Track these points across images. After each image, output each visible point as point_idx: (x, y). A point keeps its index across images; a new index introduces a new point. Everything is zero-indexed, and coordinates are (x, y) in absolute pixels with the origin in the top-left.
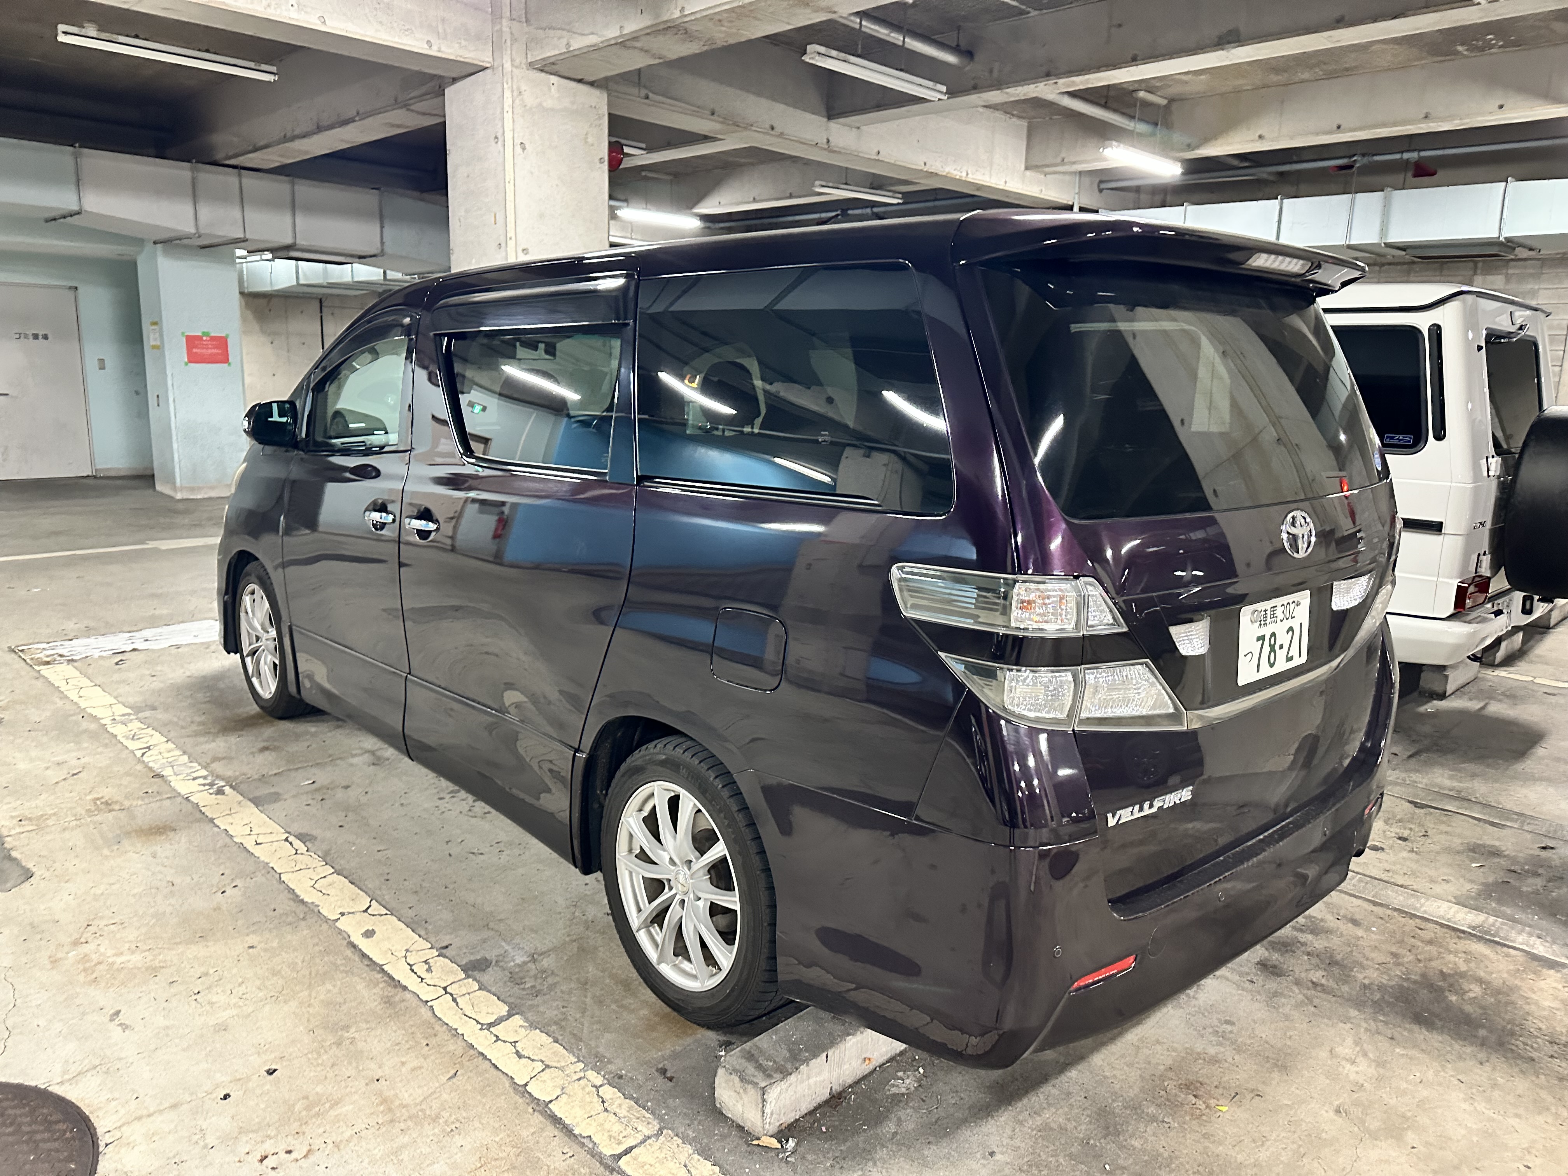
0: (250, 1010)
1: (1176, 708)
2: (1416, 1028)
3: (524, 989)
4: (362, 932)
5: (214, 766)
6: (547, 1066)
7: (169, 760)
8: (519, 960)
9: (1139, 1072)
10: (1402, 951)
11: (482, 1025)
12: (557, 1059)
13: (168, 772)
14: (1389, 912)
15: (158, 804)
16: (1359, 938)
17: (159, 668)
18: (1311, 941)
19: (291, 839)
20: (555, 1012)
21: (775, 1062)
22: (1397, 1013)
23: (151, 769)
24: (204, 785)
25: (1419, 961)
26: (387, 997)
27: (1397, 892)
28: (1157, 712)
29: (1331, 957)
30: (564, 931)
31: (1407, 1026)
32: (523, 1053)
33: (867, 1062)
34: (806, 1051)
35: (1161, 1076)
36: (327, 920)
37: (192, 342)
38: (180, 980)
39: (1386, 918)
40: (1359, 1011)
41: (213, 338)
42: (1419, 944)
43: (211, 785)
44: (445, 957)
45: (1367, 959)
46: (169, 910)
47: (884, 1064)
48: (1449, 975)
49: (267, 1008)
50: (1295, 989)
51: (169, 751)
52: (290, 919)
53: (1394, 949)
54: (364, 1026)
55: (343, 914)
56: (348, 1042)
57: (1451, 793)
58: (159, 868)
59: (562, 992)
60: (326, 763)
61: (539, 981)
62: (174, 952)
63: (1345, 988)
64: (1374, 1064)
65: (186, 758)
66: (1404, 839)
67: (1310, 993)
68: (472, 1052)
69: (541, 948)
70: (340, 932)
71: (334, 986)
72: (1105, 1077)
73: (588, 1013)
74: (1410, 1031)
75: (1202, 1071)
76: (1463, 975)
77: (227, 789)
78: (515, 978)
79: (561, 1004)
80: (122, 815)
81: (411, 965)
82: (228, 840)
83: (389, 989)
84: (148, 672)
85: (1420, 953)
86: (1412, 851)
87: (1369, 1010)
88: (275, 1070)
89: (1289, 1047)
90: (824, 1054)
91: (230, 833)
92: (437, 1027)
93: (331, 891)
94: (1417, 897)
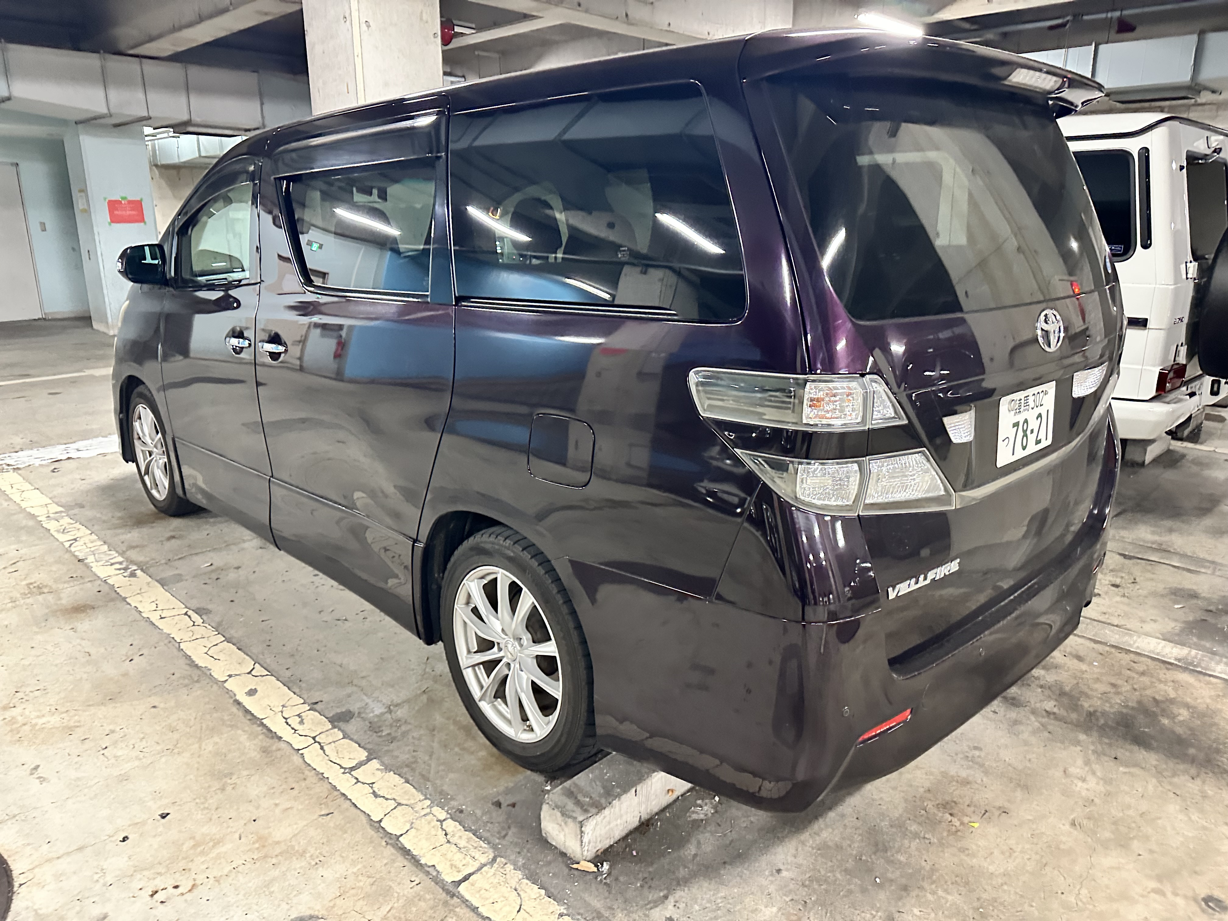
0: (149, 762)
1: (946, 490)
2: (1136, 748)
3: (380, 736)
4: (247, 690)
5: (130, 553)
6: (399, 804)
7: (92, 549)
8: (377, 712)
9: (902, 794)
10: (1120, 682)
11: (345, 768)
12: (407, 797)
13: (90, 559)
14: (1107, 648)
15: (81, 586)
16: (1083, 672)
17: (88, 472)
18: (1044, 676)
19: (190, 613)
20: (407, 756)
21: (591, 797)
22: (1119, 736)
23: (77, 557)
24: (120, 569)
25: (1135, 690)
26: (264, 747)
27: (1112, 631)
28: (930, 495)
29: (1061, 689)
30: (416, 685)
31: (1128, 747)
32: (379, 793)
33: (670, 793)
34: (618, 787)
35: (921, 797)
36: (216, 681)
37: (113, 205)
38: (91, 737)
39: (1106, 654)
40: (1087, 735)
41: (130, 202)
42: (1134, 675)
43: (125, 569)
44: (315, 710)
45: (1092, 690)
46: (85, 676)
47: (685, 793)
48: (1161, 701)
49: (163, 759)
50: (1033, 718)
51: (92, 542)
52: (186, 681)
53: (1113, 681)
54: (245, 773)
55: (230, 676)
56: (231, 787)
57: (1155, 546)
58: (78, 641)
59: (413, 738)
60: (221, 549)
61: (394, 729)
62: (87, 713)
63: (1074, 716)
64: (1101, 782)
65: (105, 548)
66: (1116, 586)
67: (1044, 720)
68: (336, 793)
69: (397, 700)
70: (228, 691)
71: (221, 739)
72: (873, 800)
73: (434, 756)
74: (1131, 751)
75: (954, 792)
76: (1173, 701)
77: (139, 572)
78: (374, 727)
79: (411, 748)
80: (49, 597)
81: (286, 719)
82: (137, 615)
83: (268, 740)
84: (78, 477)
85: (1136, 684)
86: (1124, 596)
87: (1095, 734)
88: (168, 814)
89: (1029, 769)
90: (634, 790)
91: (140, 609)
92: (307, 772)
93: (221, 656)
94: (1130, 635)
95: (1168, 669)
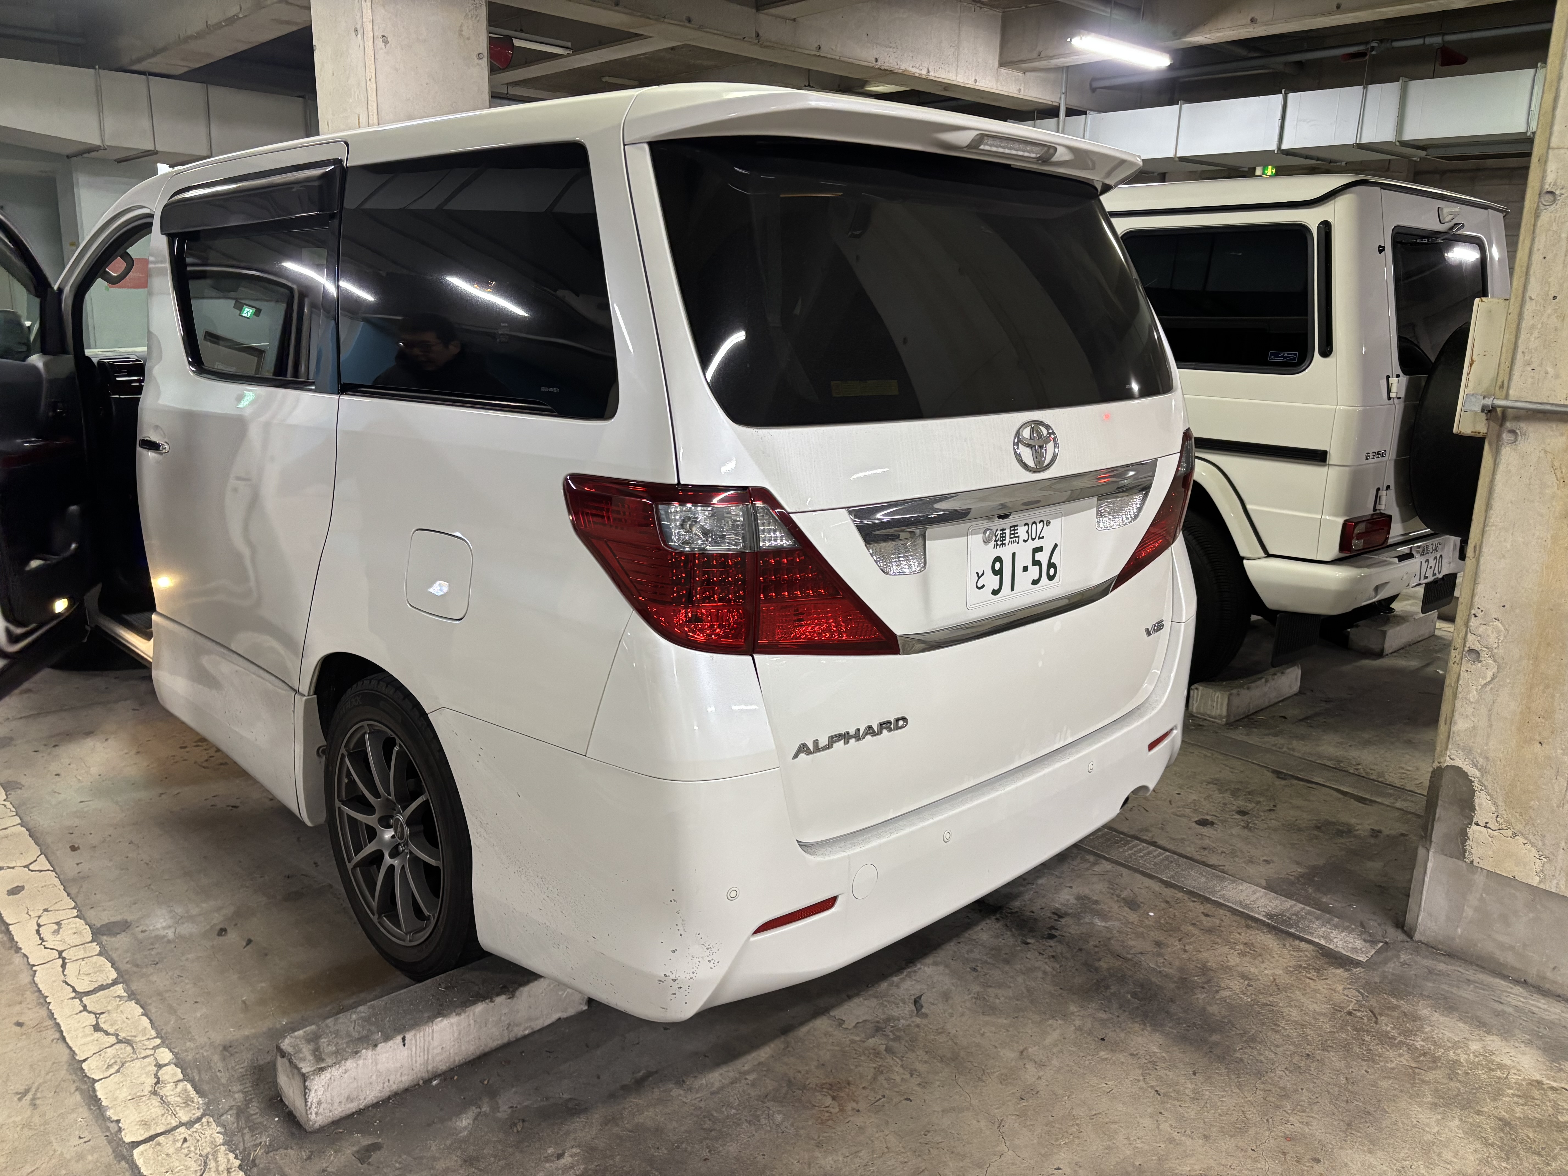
2: (1139, 1027)
3: (146, 956)
4: (10, 888)
6: (120, 1041)
8: (161, 924)
10: (1168, 940)
11: (78, 993)
12: (135, 1033)
14: (1180, 895)
16: (1127, 924)
25: (1185, 951)
27: (1201, 873)
29: (1083, 944)
31: (1129, 1025)
32: (102, 1026)
35: (806, 1074)
39: (1173, 902)
40: (1082, 1006)
42: (1196, 932)
44: (82, 918)
45: (1125, 947)
50: (1020, 979)
53: (1161, 938)
57: (1329, 763)
59: (184, 961)
61: (169, 947)
63: (1080, 980)
66: (1243, 813)
68: (49, 1022)
69: (193, 911)
73: (201, 984)
74: (1129, 1031)
75: (856, 1069)
76: (1228, 970)
78: (145, 944)
79: (177, 972)
81: (38, 927)
83: (3, 951)
85: (1190, 944)
86: (1247, 827)
87: (1094, 1005)
90: (401, 1037)
92: (28, 994)
94: (1222, 879)
95: (1248, 927)
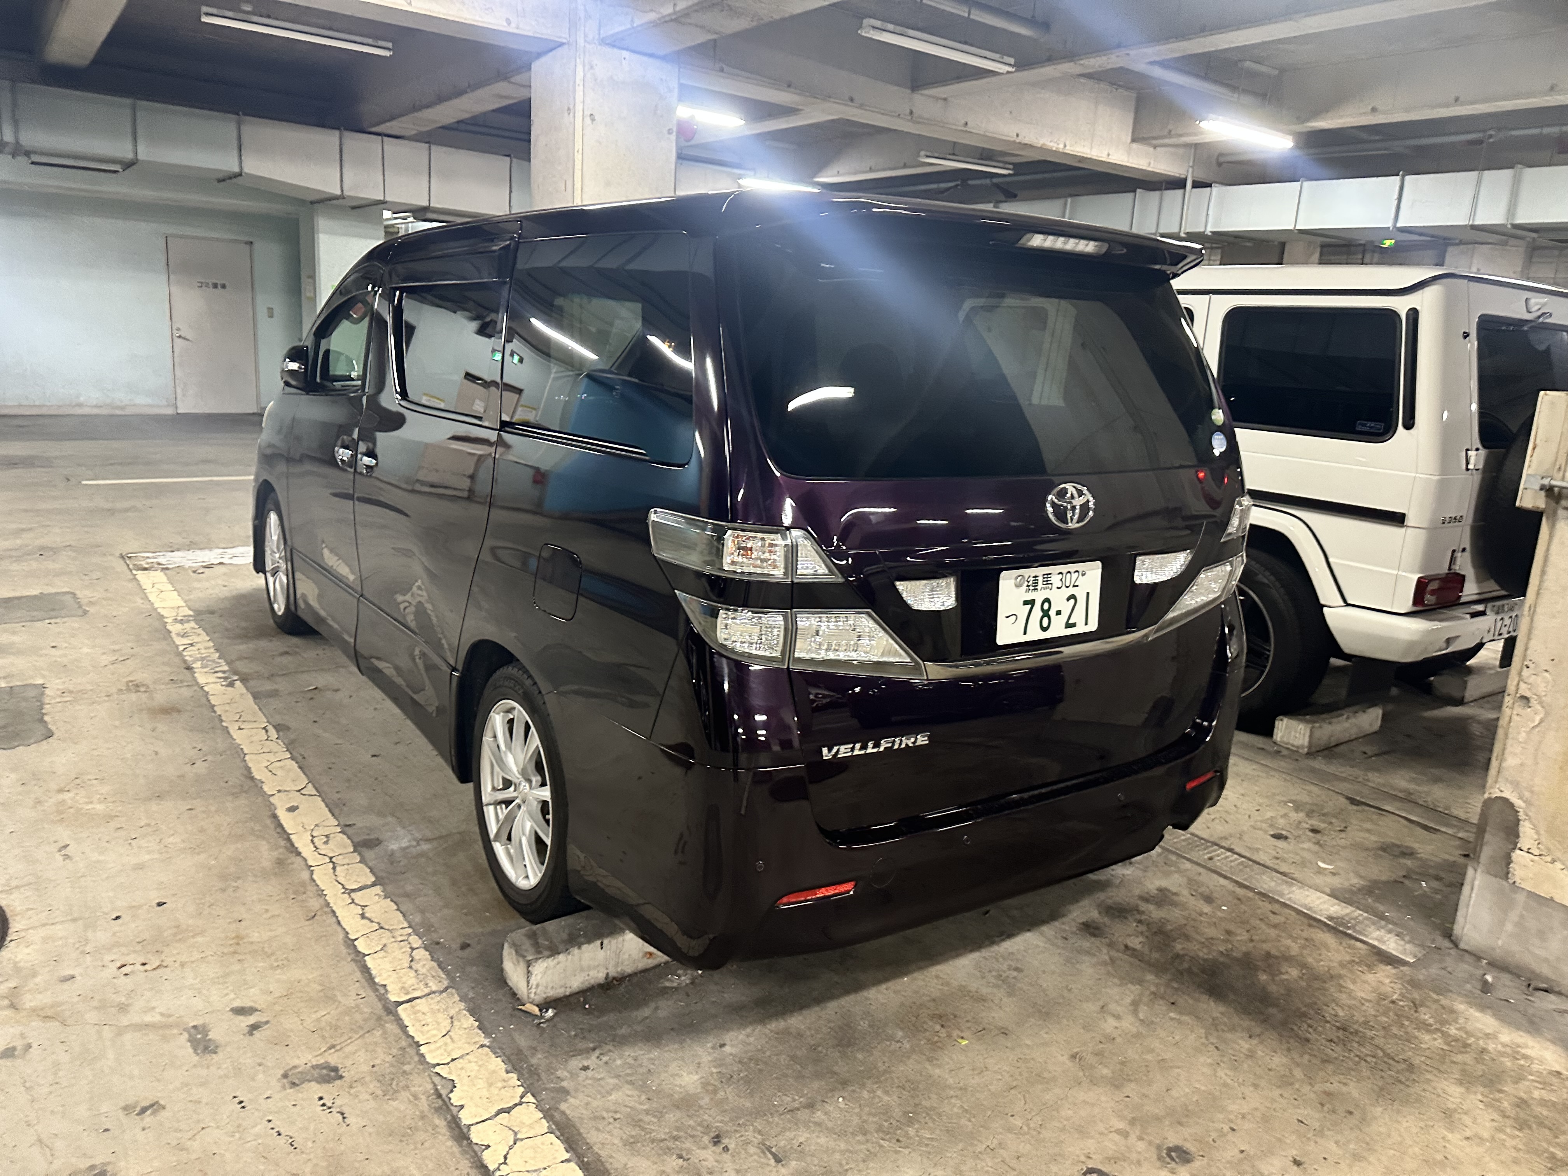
0: (168, 856)
2: (1205, 997)
3: (394, 867)
4: (289, 806)
5: (238, 664)
6: (382, 928)
7: (203, 656)
8: (405, 843)
9: (902, 999)
10: (1238, 931)
11: (347, 889)
12: (392, 923)
13: (197, 665)
14: (1251, 894)
15: (177, 690)
16: (1201, 914)
17: (233, 580)
19: (270, 728)
20: (411, 887)
21: (552, 942)
22: (1194, 983)
23: (185, 661)
24: (221, 678)
25: (1252, 940)
26: (282, 859)
27: (1272, 878)
29: (1162, 927)
30: (456, 825)
31: (1197, 995)
32: (367, 915)
33: (648, 956)
34: (584, 937)
35: (921, 1005)
36: (263, 794)
38: (126, 827)
39: (1244, 900)
40: (1157, 977)
42: (1263, 926)
43: (225, 678)
44: (345, 833)
45: (1199, 933)
46: (144, 772)
48: (1276, 957)
49: (181, 856)
50: (1105, 949)
51: (206, 649)
52: (235, 790)
53: (1232, 927)
54: (252, 879)
55: (279, 791)
56: (232, 889)
57: (1400, 795)
58: (152, 740)
59: (427, 872)
60: (325, 670)
61: (413, 861)
62: (131, 806)
63: (1156, 955)
64: (1138, 1023)
65: (217, 655)
66: (1315, 831)
67: (1117, 954)
68: (328, 910)
69: (429, 836)
70: (270, 805)
71: (243, 846)
73: (439, 891)
74: (1196, 999)
75: (962, 1005)
76: (1288, 959)
77: (238, 683)
78: (393, 858)
80: (144, 696)
81: (313, 837)
82: (218, 723)
83: (287, 853)
84: (222, 583)
85: (1257, 935)
86: (1318, 843)
87: (1168, 976)
88: (164, 903)
89: (1063, 998)
90: (599, 942)
91: (223, 718)
92: (309, 888)
93: (279, 773)
94: (1291, 885)
95: (1310, 926)
